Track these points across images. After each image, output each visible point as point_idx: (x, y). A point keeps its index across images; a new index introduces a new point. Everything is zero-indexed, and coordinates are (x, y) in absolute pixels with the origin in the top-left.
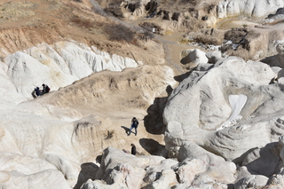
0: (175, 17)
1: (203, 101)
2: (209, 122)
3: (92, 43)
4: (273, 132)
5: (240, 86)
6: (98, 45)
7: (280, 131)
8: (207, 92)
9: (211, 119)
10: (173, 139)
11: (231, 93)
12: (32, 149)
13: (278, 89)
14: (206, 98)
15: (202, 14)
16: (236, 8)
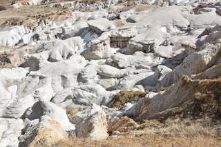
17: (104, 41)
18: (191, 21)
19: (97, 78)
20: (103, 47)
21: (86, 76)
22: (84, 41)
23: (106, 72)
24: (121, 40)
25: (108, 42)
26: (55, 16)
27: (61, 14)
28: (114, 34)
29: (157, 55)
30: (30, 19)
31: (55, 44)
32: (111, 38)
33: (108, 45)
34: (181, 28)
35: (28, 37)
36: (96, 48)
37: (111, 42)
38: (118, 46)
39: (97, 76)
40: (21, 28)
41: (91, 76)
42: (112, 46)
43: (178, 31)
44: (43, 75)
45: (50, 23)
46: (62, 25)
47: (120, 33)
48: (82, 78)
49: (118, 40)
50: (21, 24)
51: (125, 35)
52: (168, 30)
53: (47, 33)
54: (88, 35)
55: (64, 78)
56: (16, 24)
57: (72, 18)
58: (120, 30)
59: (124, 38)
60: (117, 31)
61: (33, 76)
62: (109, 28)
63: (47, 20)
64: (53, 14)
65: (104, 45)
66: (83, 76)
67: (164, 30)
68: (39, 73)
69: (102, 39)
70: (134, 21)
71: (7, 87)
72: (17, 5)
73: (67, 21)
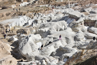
1: (31, 46)
2: (35, 51)
4: (55, 47)
5: (38, 40)
7: (56, 46)
8: (31, 43)
9: (35, 50)
10: (31, 57)
11: (37, 42)
13: (48, 38)
14: (32, 45)
15: (5, 28)
16: (14, 25)
17: (81, 22)
20: (81, 26)
21: (79, 37)
22: (67, 23)
23: (90, 36)
24: (90, 22)
25: (83, 23)
26: (43, 11)
27: (47, 10)
28: (87, 19)
30: (29, 13)
31: (52, 24)
32: (85, 21)
33: (83, 25)
35: (31, 21)
36: (77, 26)
37: (84, 23)
38: (88, 26)
39: (85, 38)
40: (25, 17)
41: (82, 38)
42: (85, 25)
44: (56, 37)
45: (42, 15)
46: (49, 16)
47: (90, 18)
48: (77, 39)
49: (88, 22)
50: (24, 15)
51: (92, 19)
53: (41, 19)
54: (69, 20)
55: (67, 38)
56: (22, 15)
57: (54, 12)
58: (89, 17)
59: (92, 21)
60: (88, 17)
61: (50, 38)
62: (82, 16)
63: (40, 13)
64: (42, 10)
65: (81, 24)
66: (78, 38)
68: (53, 36)
69: (80, 21)
70: (95, 13)
71: (36, 43)
72: (13, 6)
73: (51, 14)
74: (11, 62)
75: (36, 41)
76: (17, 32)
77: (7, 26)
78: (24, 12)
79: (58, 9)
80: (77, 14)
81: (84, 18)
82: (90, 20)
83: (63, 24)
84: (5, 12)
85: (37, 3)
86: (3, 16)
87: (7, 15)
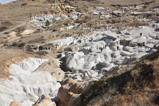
0: (49, 49)
3: (35, 57)
4: (95, 62)
5: (82, 57)
6: (37, 57)
10: (76, 70)
12: (44, 81)
14: (76, 60)
15: (55, 47)
16: (62, 44)
17: (117, 42)
18: (157, 34)
19: (120, 56)
20: (117, 45)
21: (116, 55)
22: (106, 43)
23: (125, 53)
24: (125, 42)
25: (119, 43)
26: (86, 33)
27: (89, 32)
28: (122, 39)
29: (146, 47)
30: (74, 34)
32: (120, 41)
34: (153, 38)
35: (76, 41)
36: (114, 45)
38: (123, 45)
40: (71, 37)
41: (118, 55)
42: (121, 44)
43: (151, 38)
44: (96, 54)
46: (91, 37)
48: (113, 56)
50: (71, 36)
51: (127, 40)
52: (147, 38)
53: (84, 40)
54: (107, 40)
55: (105, 55)
56: (68, 36)
57: (95, 34)
58: (124, 37)
61: (91, 55)
63: (83, 35)
67: (145, 38)
70: (129, 34)
71: (80, 58)
72: (62, 29)
73: (93, 35)
74: (60, 74)
75: (80, 57)
76: (65, 50)
77: (57, 45)
78: (70, 33)
79: (98, 31)
80: (114, 35)
81: (120, 39)
82: (125, 40)
83: (102, 44)
84: (55, 34)
85: (81, 26)
86: (53, 37)
87: (57, 36)
